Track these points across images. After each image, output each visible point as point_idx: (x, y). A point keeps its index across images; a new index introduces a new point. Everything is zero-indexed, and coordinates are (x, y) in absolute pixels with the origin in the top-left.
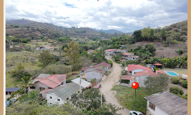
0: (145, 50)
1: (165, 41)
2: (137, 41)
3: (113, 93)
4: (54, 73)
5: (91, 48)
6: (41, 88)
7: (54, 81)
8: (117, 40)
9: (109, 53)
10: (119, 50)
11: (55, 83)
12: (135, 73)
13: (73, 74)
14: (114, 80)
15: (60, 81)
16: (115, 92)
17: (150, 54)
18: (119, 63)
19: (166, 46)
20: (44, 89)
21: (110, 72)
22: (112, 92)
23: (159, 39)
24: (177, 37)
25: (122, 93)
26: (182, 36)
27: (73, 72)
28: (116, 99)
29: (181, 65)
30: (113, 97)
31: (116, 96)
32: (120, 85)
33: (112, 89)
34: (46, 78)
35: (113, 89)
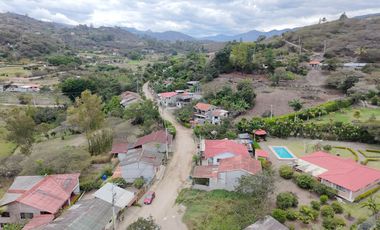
0: (237, 95)
1: (273, 72)
2: (221, 73)
3: (180, 211)
4: (51, 172)
5: (128, 89)
6: (23, 215)
7: (53, 192)
8: (182, 68)
9: (168, 101)
10: (187, 95)
11: (56, 197)
12: (218, 160)
13: (93, 162)
14: (180, 177)
15: (65, 189)
16: (183, 207)
17: (247, 105)
18: (189, 127)
19: (273, 85)
20: (31, 216)
21: (171, 154)
22: (177, 207)
23: (263, 69)
24: (293, 65)
25: (195, 211)
26: (301, 65)
27: (94, 158)
28: (184, 226)
29: (298, 131)
30: (180, 222)
31: (185, 219)
32: (191, 189)
33: (176, 201)
34: (34, 189)
35: (179, 201)
